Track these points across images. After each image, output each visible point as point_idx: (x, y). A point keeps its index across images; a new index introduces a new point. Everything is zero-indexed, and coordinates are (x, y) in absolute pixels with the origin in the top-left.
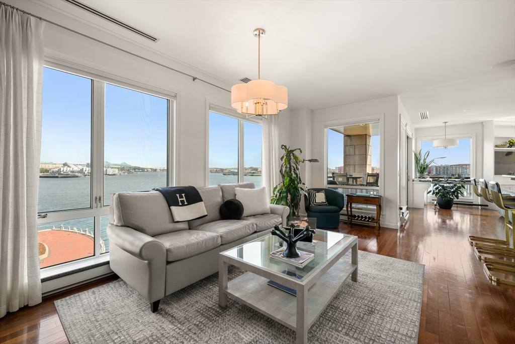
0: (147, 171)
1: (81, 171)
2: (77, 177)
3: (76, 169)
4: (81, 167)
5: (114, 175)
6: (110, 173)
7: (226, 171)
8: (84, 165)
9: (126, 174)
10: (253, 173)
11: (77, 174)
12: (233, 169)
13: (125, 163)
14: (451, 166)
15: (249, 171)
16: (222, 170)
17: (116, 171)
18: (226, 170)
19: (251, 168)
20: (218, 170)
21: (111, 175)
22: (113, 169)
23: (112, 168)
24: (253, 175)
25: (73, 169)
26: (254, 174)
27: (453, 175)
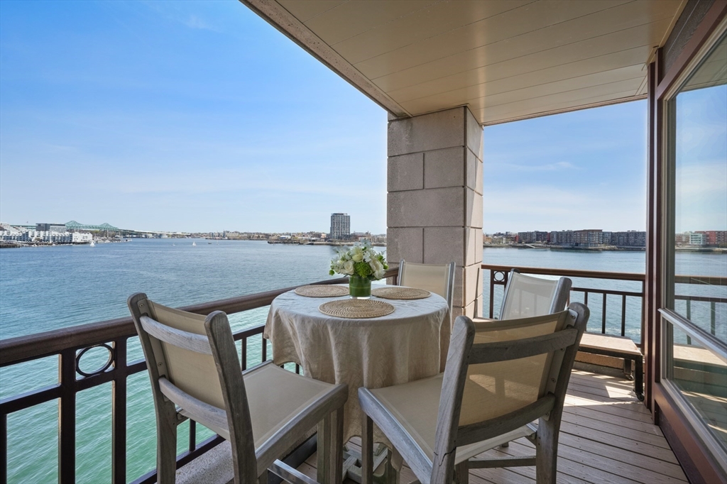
0: (146, 237)
1: (24, 237)
2: (14, 246)
3: (14, 233)
4: (24, 230)
5: (85, 243)
6: (78, 241)
7: (273, 238)
8: (32, 227)
9: (108, 241)
10: (314, 241)
11: (15, 242)
12: (283, 234)
13: (107, 225)
14: (575, 232)
15: (309, 237)
16: (267, 236)
17: (89, 237)
18: (273, 235)
19: (311, 233)
20: (261, 236)
21: (79, 243)
22: (83, 234)
23: (81, 231)
24: (312, 244)
25: (9, 233)
26: (315, 243)
27: (577, 244)
